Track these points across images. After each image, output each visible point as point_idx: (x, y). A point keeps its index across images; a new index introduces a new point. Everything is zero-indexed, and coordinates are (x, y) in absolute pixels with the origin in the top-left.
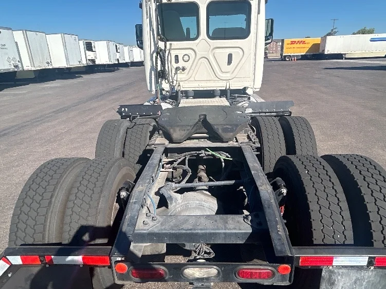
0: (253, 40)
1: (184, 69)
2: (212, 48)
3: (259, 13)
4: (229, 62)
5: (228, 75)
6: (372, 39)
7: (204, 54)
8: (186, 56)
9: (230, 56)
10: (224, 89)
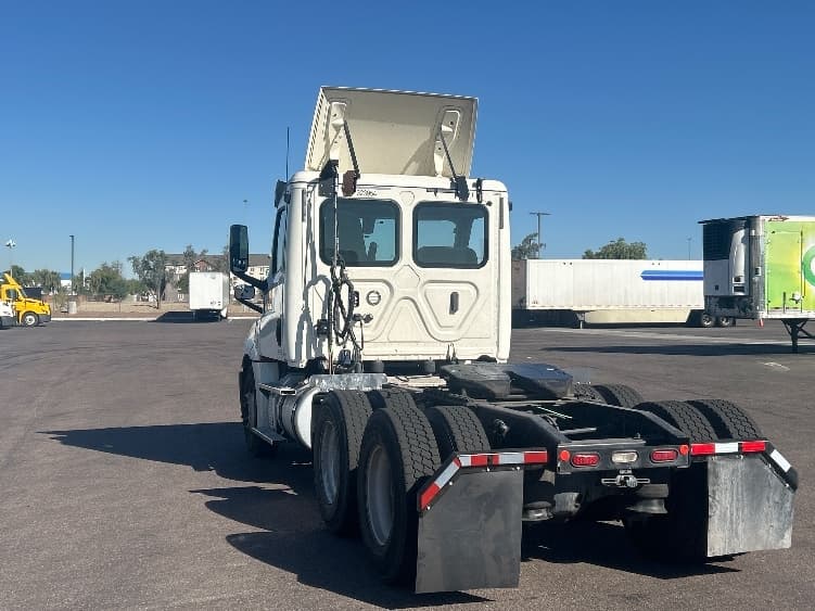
0: (494, 271)
1: (368, 319)
2: (422, 281)
3: (501, 227)
4: (454, 308)
5: (450, 332)
6: (644, 272)
7: (409, 292)
8: (372, 295)
9: (454, 298)
10: (444, 358)
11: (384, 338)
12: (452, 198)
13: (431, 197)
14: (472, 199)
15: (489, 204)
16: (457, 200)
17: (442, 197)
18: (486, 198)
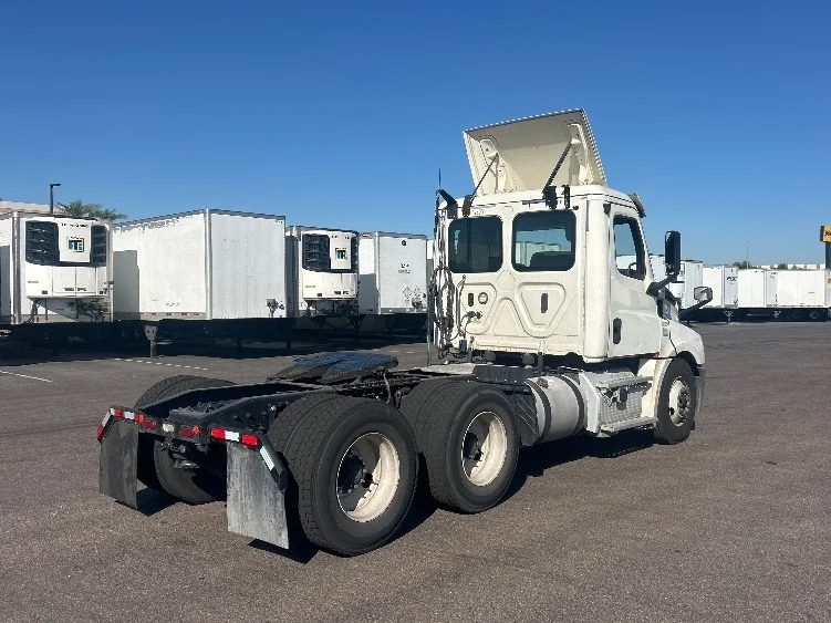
0: (581, 273)
1: (479, 316)
3: (587, 229)
4: (544, 308)
5: (543, 329)
7: (508, 293)
8: (483, 296)
9: (545, 298)
11: (490, 332)
12: (543, 207)
13: (526, 209)
14: (561, 206)
15: (576, 208)
16: (547, 208)
17: (535, 208)
18: (573, 203)
